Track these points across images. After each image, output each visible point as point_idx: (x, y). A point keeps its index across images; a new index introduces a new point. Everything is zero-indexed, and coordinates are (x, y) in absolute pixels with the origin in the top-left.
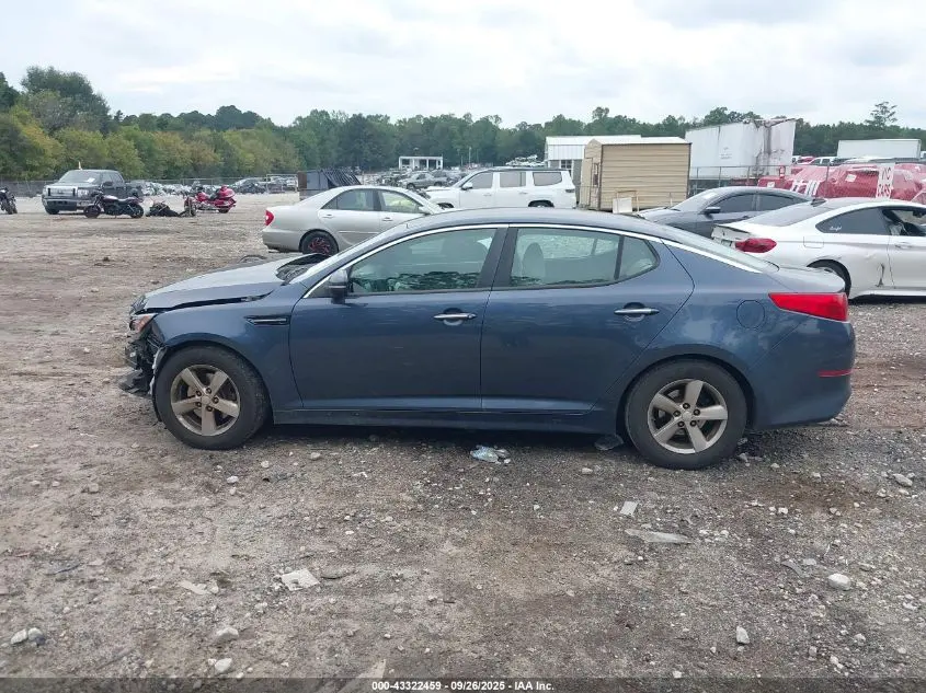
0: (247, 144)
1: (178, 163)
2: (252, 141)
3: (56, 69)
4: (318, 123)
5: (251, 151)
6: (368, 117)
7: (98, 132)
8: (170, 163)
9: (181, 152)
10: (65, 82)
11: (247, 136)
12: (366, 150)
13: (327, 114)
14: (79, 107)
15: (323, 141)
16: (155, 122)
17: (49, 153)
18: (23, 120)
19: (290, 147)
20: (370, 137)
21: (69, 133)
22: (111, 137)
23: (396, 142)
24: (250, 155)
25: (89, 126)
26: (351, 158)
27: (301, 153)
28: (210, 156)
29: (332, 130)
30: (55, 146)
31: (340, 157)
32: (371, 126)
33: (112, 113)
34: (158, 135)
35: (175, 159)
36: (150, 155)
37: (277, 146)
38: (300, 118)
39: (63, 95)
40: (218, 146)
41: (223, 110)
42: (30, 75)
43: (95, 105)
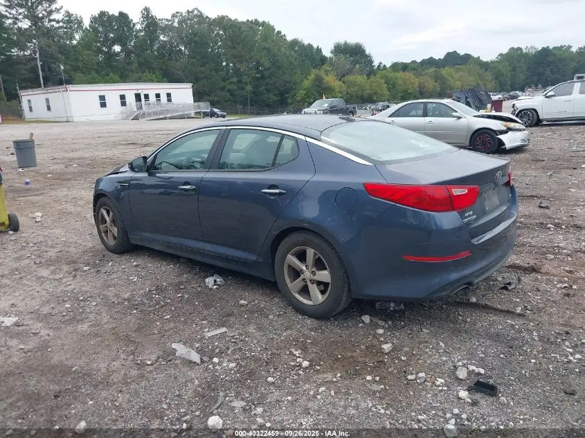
0: (457, 76)
1: (410, 91)
2: (461, 73)
3: (348, 42)
4: (515, 56)
5: (459, 80)
6: (554, 48)
7: (365, 76)
8: (405, 91)
9: (413, 84)
10: (352, 49)
11: (458, 70)
12: (548, 72)
13: (521, 49)
14: (357, 62)
15: (514, 69)
16: (400, 67)
17: (337, 90)
18: (327, 72)
19: (489, 76)
20: (552, 62)
21: (350, 78)
22: (372, 78)
23: (573, 65)
24: (458, 83)
25: (361, 72)
26: (535, 79)
27: (496, 79)
28: (431, 84)
29: (523, 60)
30: (341, 86)
31: (527, 78)
32: (555, 55)
33: (376, 64)
34: (400, 75)
35: (408, 89)
36: (394, 87)
37: (480, 75)
38: (501, 55)
39: (351, 56)
40: (437, 78)
41: (449, 54)
42: (335, 47)
43: (368, 60)
